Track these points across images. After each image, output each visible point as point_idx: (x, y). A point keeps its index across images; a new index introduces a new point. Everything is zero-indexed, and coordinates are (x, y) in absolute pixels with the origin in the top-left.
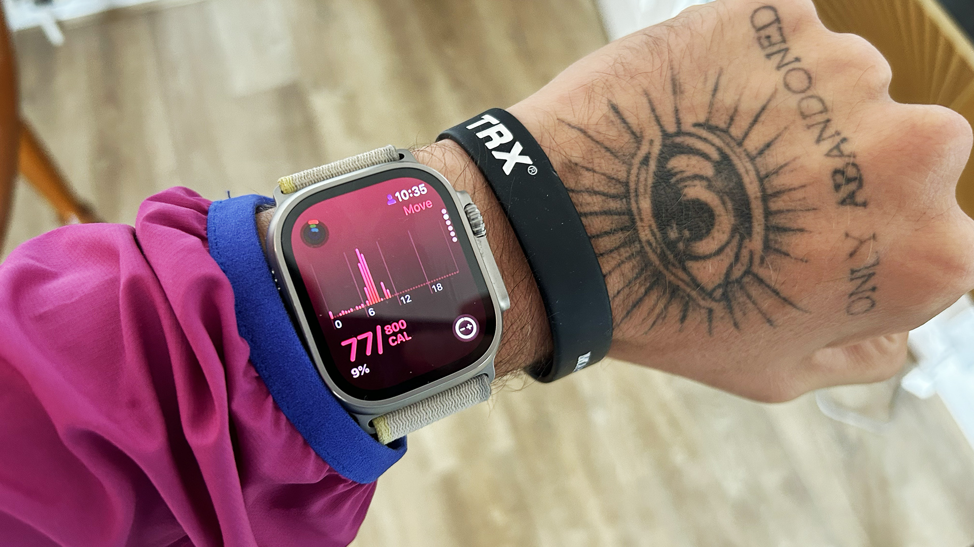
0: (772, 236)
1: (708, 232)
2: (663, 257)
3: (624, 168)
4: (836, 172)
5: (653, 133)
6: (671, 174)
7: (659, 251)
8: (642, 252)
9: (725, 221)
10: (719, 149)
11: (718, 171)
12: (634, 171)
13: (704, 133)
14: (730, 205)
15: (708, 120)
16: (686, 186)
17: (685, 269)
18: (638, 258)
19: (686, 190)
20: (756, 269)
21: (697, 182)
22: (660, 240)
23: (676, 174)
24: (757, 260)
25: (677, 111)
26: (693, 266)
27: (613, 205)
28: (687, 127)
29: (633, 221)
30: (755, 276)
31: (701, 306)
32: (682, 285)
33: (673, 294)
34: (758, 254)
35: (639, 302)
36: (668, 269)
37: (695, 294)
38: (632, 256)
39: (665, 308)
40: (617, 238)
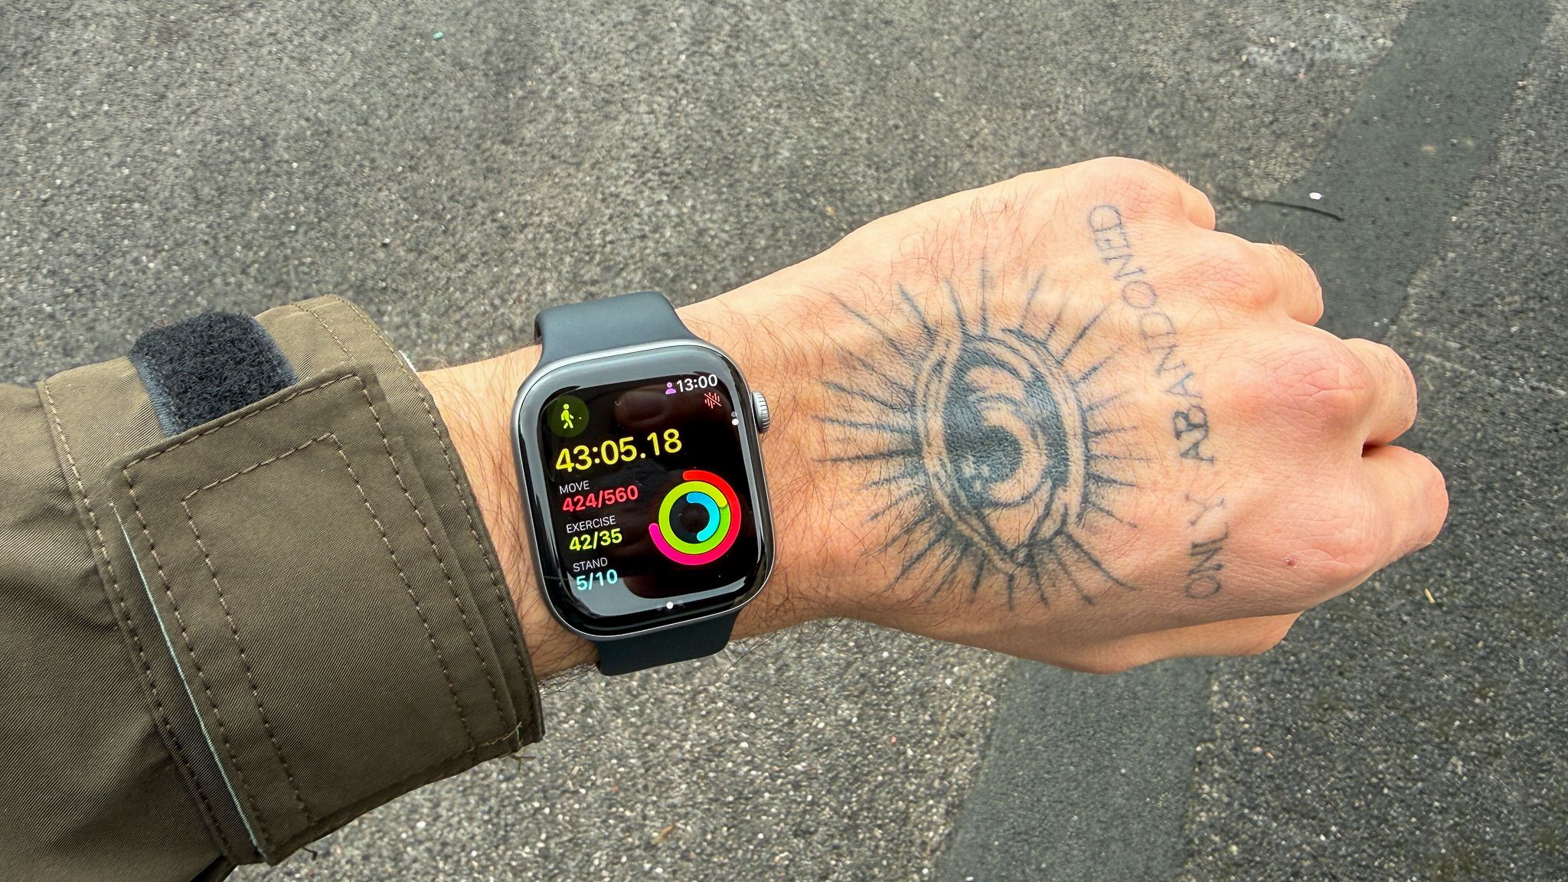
0: (1093, 488)
1: (1013, 471)
2: (953, 498)
3: (911, 371)
4: (1178, 414)
5: (950, 331)
6: (970, 390)
8: (926, 488)
9: (1034, 462)
10: (1032, 365)
11: (1029, 394)
12: (923, 378)
13: (1016, 343)
14: (1041, 441)
16: (988, 408)
17: (980, 517)
18: (921, 496)
19: (985, 414)
20: (1071, 528)
21: (1002, 405)
22: (950, 477)
23: (978, 389)
24: (1072, 519)
25: (982, 306)
26: (993, 516)
27: (894, 418)
29: (918, 444)
30: (1070, 537)
31: (999, 571)
32: (977, 539)
33: (964, 551)
34: (1074, 509)
35: (920, 556)
36: (959, 516)
37: (991, 552)
38: (915, 492)
39: (953, 569)
40: (896, 464)
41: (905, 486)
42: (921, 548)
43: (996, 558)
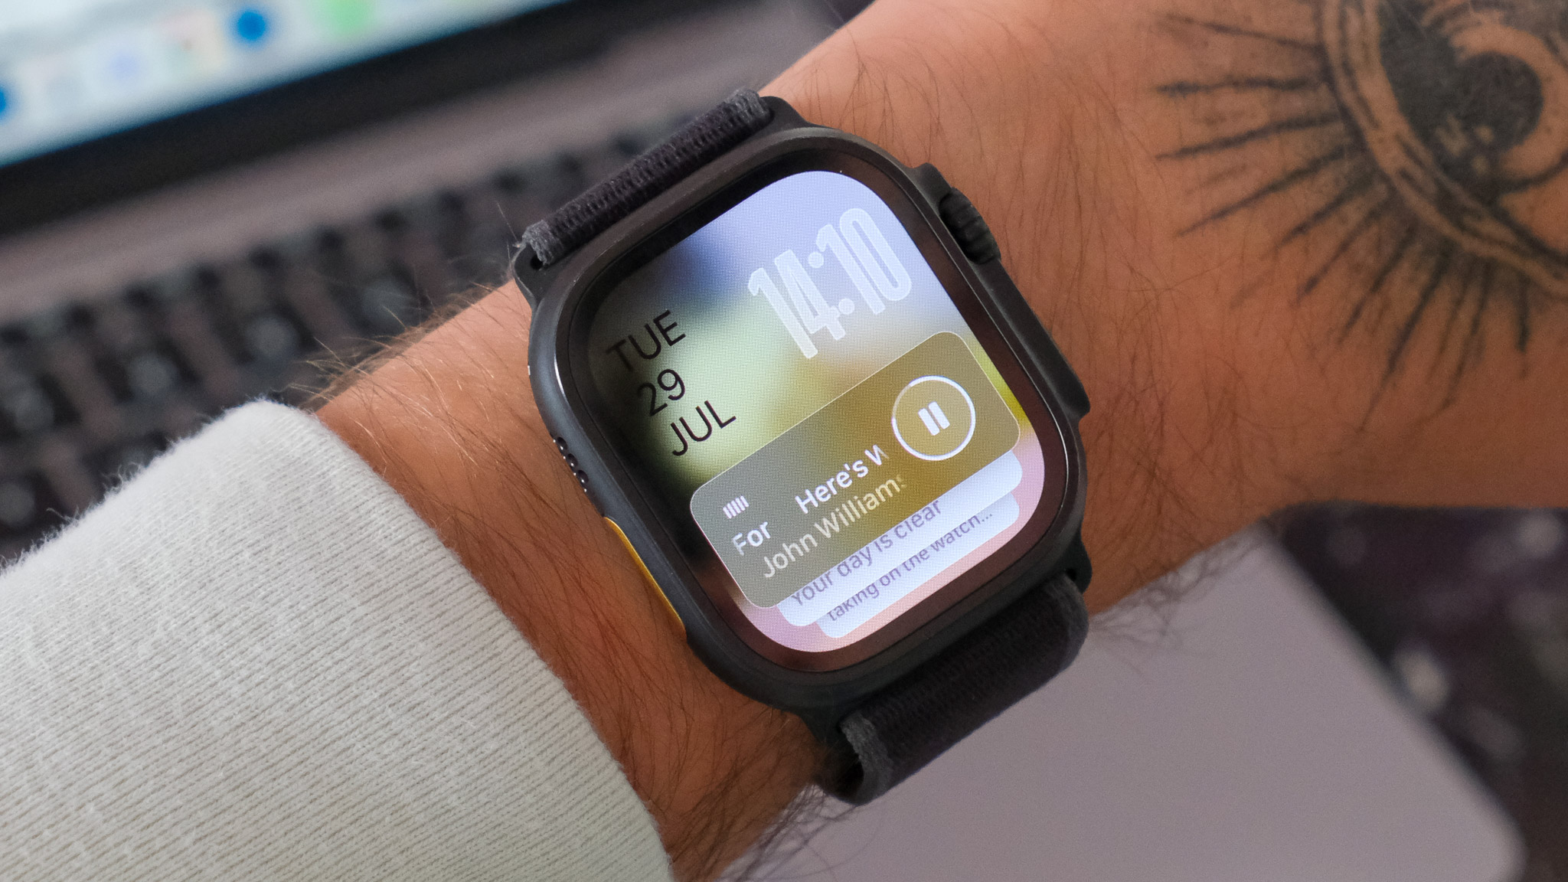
1: (1532, 121)
2: (1445, 203)
3: (1307, 11)
7: (1432, 189)
8: (1393, 202)
12: (1329, 20)
16: (1459, 29)
17: (1501, 215)
18: (1386, 220)
19: (1457, 41)
22: (1433, 166)
27: (1300, 103)
29: (1357, 134)
31: (1555, 297)
32: (1502, 254)
33: (1486, 283)
35: (1412, 324)
36: (1462, 227)
37: (1535, 269)
38: (1373, 216)
39: (1476, 324)
40: (1327, 181)
41: (1353, 212)
42: (1409, 307)
43: (1546, 276)
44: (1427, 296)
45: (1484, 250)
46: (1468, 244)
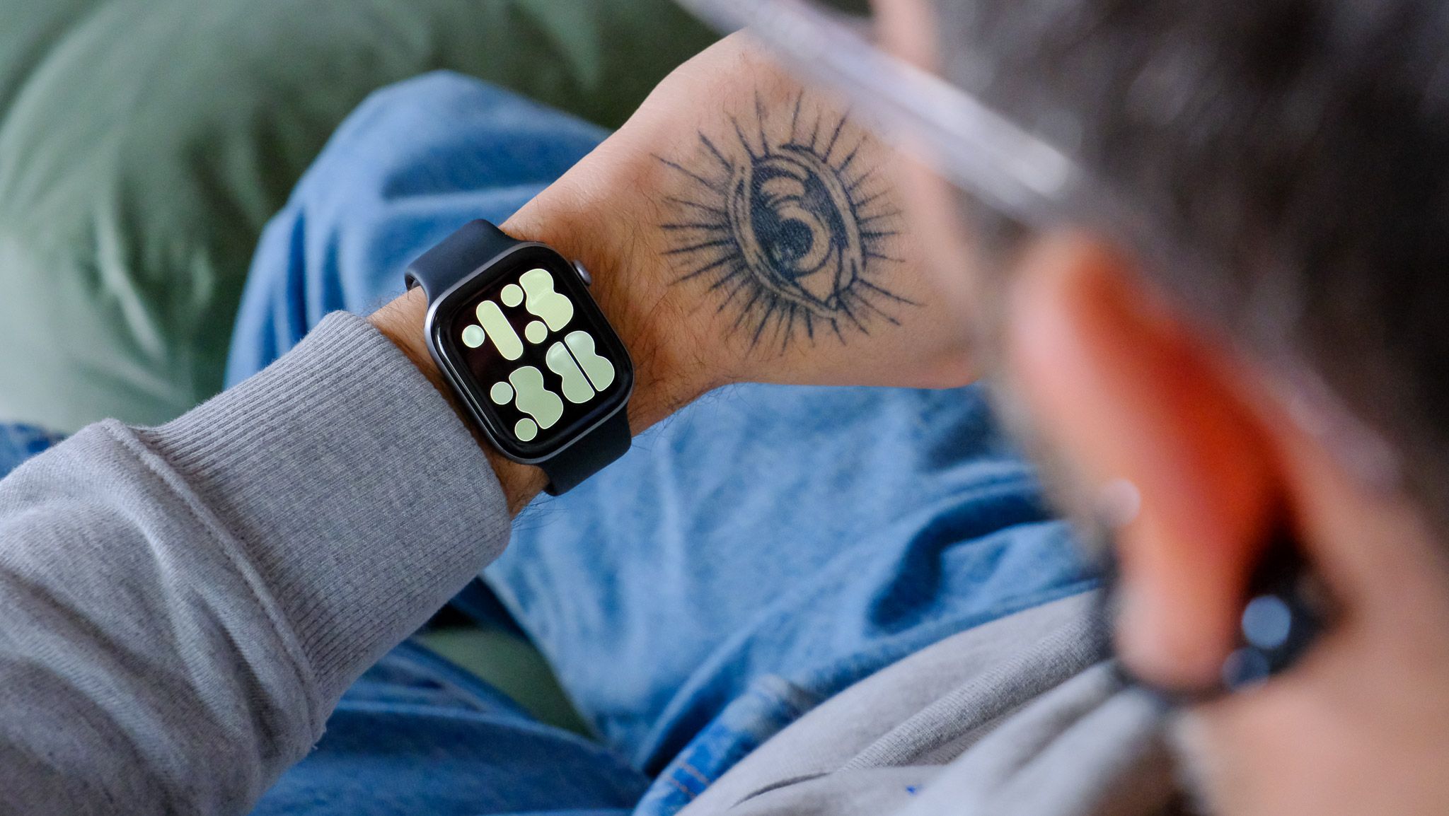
0: (867, 243)
1: (808, 248)
2: (773, 278)
3: (722, 198)
5: (743, 160)
6: (765, 199)
7: (768, 273)
8: (752, 278)
9: (822, 237)
10: (807, 170)
11: (808, 191)
12: (730, 202)
13: (790, 154)
14: (823, 220)
15: (792, 141)
16: (780, 208)
17: (796, 285)
18: (750, 284)
19: (780, 212)
20: (861, 274)
21: (789, 203)
22: (768, 264)
23: (770, 197)
24: (859, 268)
25: (762, 135)
26: (805, 282)
27: (718, 235)
28: (774, 150)
29: (739, 249)
30: (862, 281)
31: (821, 318)
32: (798, 300)
33: (792, 311)
34: (859, 260)
35: (763, 323)
36: (781, 289)
37: (811, 306)
38: (744, 283)
39: (790, 326)
40: (726, 269)
41: (737, 280)
42: (760, 319)
43: (816, 310)
44: (768, 315)
45: (791, 298)
46: (784, 295)
